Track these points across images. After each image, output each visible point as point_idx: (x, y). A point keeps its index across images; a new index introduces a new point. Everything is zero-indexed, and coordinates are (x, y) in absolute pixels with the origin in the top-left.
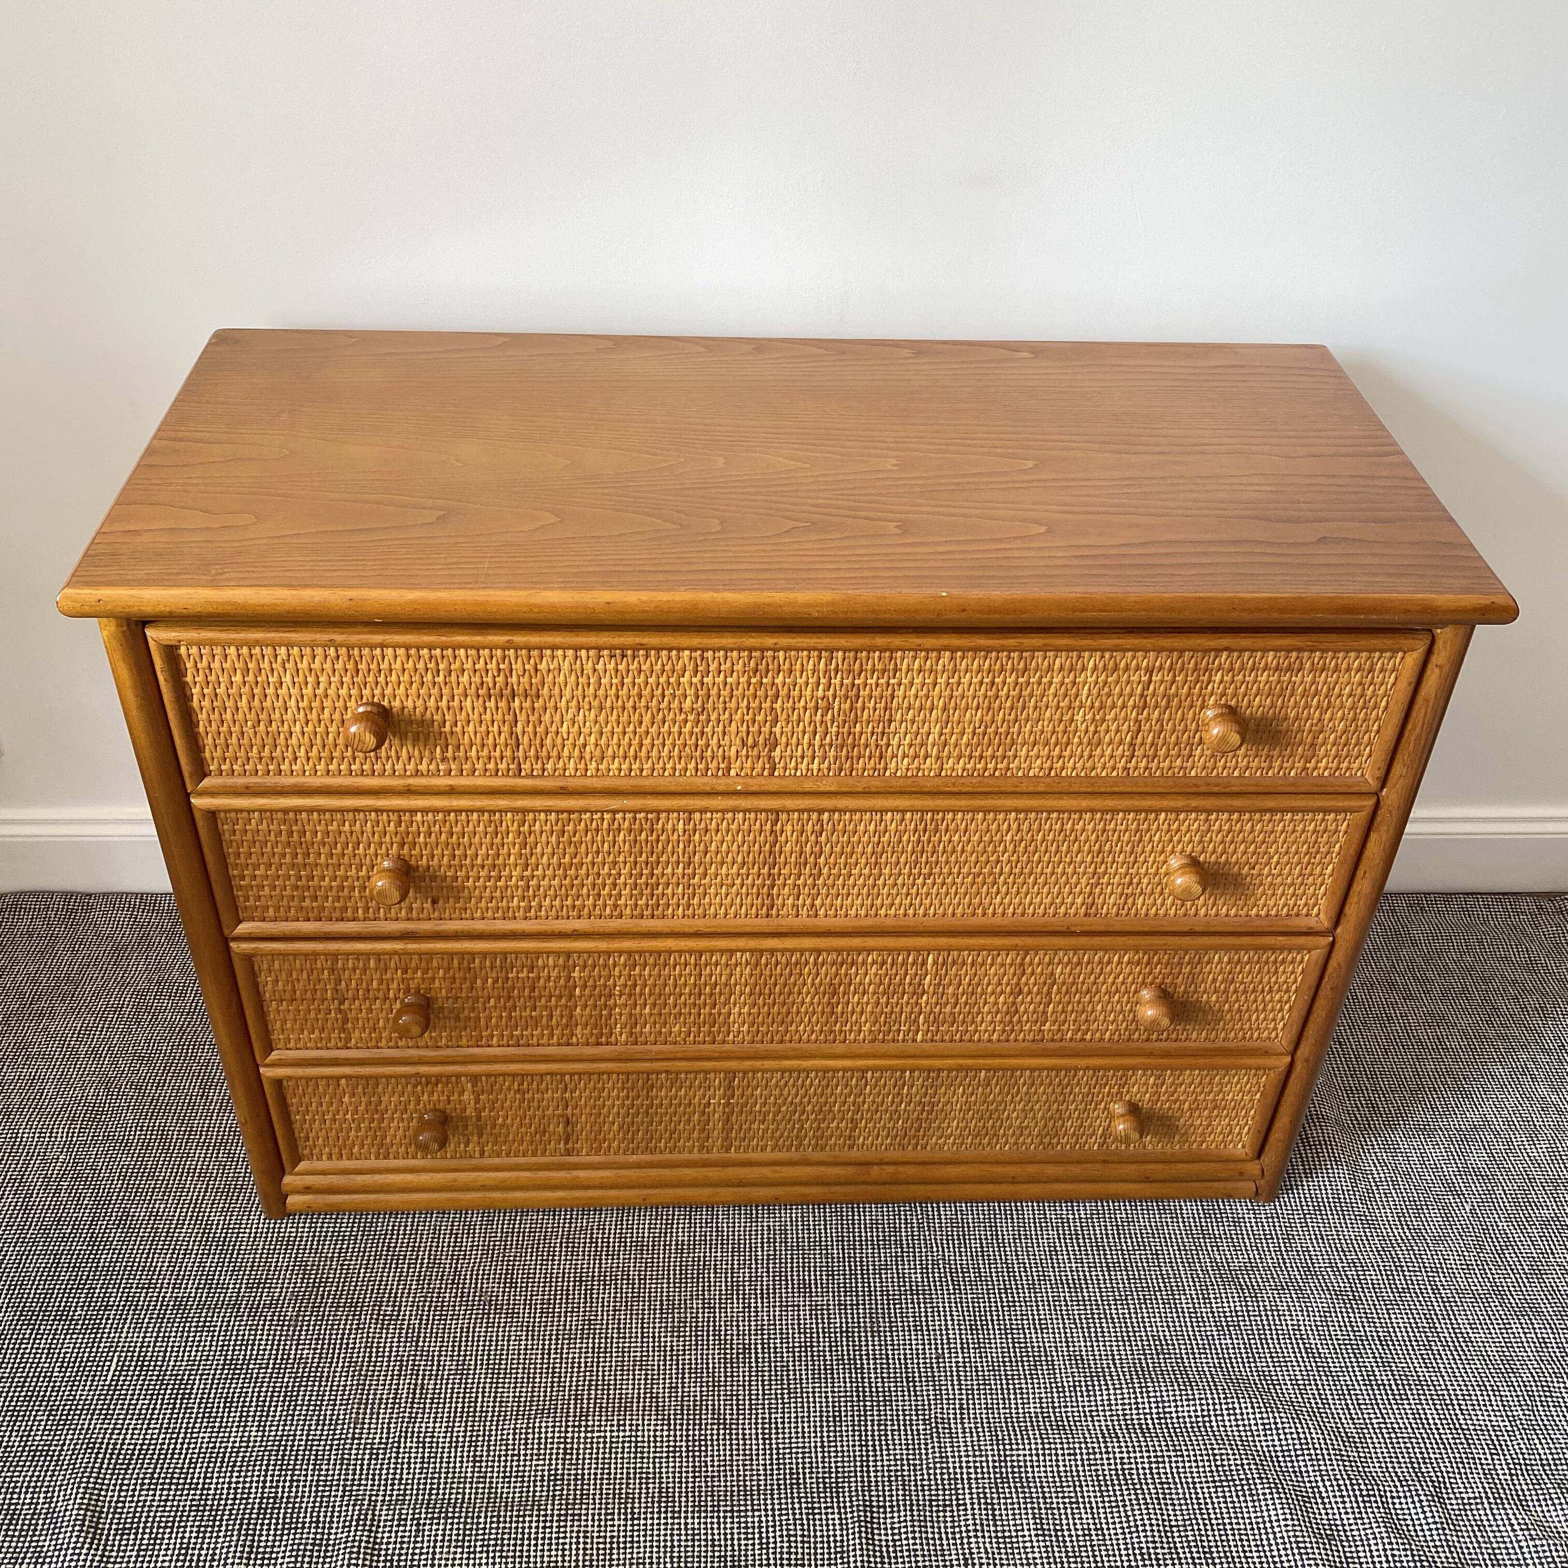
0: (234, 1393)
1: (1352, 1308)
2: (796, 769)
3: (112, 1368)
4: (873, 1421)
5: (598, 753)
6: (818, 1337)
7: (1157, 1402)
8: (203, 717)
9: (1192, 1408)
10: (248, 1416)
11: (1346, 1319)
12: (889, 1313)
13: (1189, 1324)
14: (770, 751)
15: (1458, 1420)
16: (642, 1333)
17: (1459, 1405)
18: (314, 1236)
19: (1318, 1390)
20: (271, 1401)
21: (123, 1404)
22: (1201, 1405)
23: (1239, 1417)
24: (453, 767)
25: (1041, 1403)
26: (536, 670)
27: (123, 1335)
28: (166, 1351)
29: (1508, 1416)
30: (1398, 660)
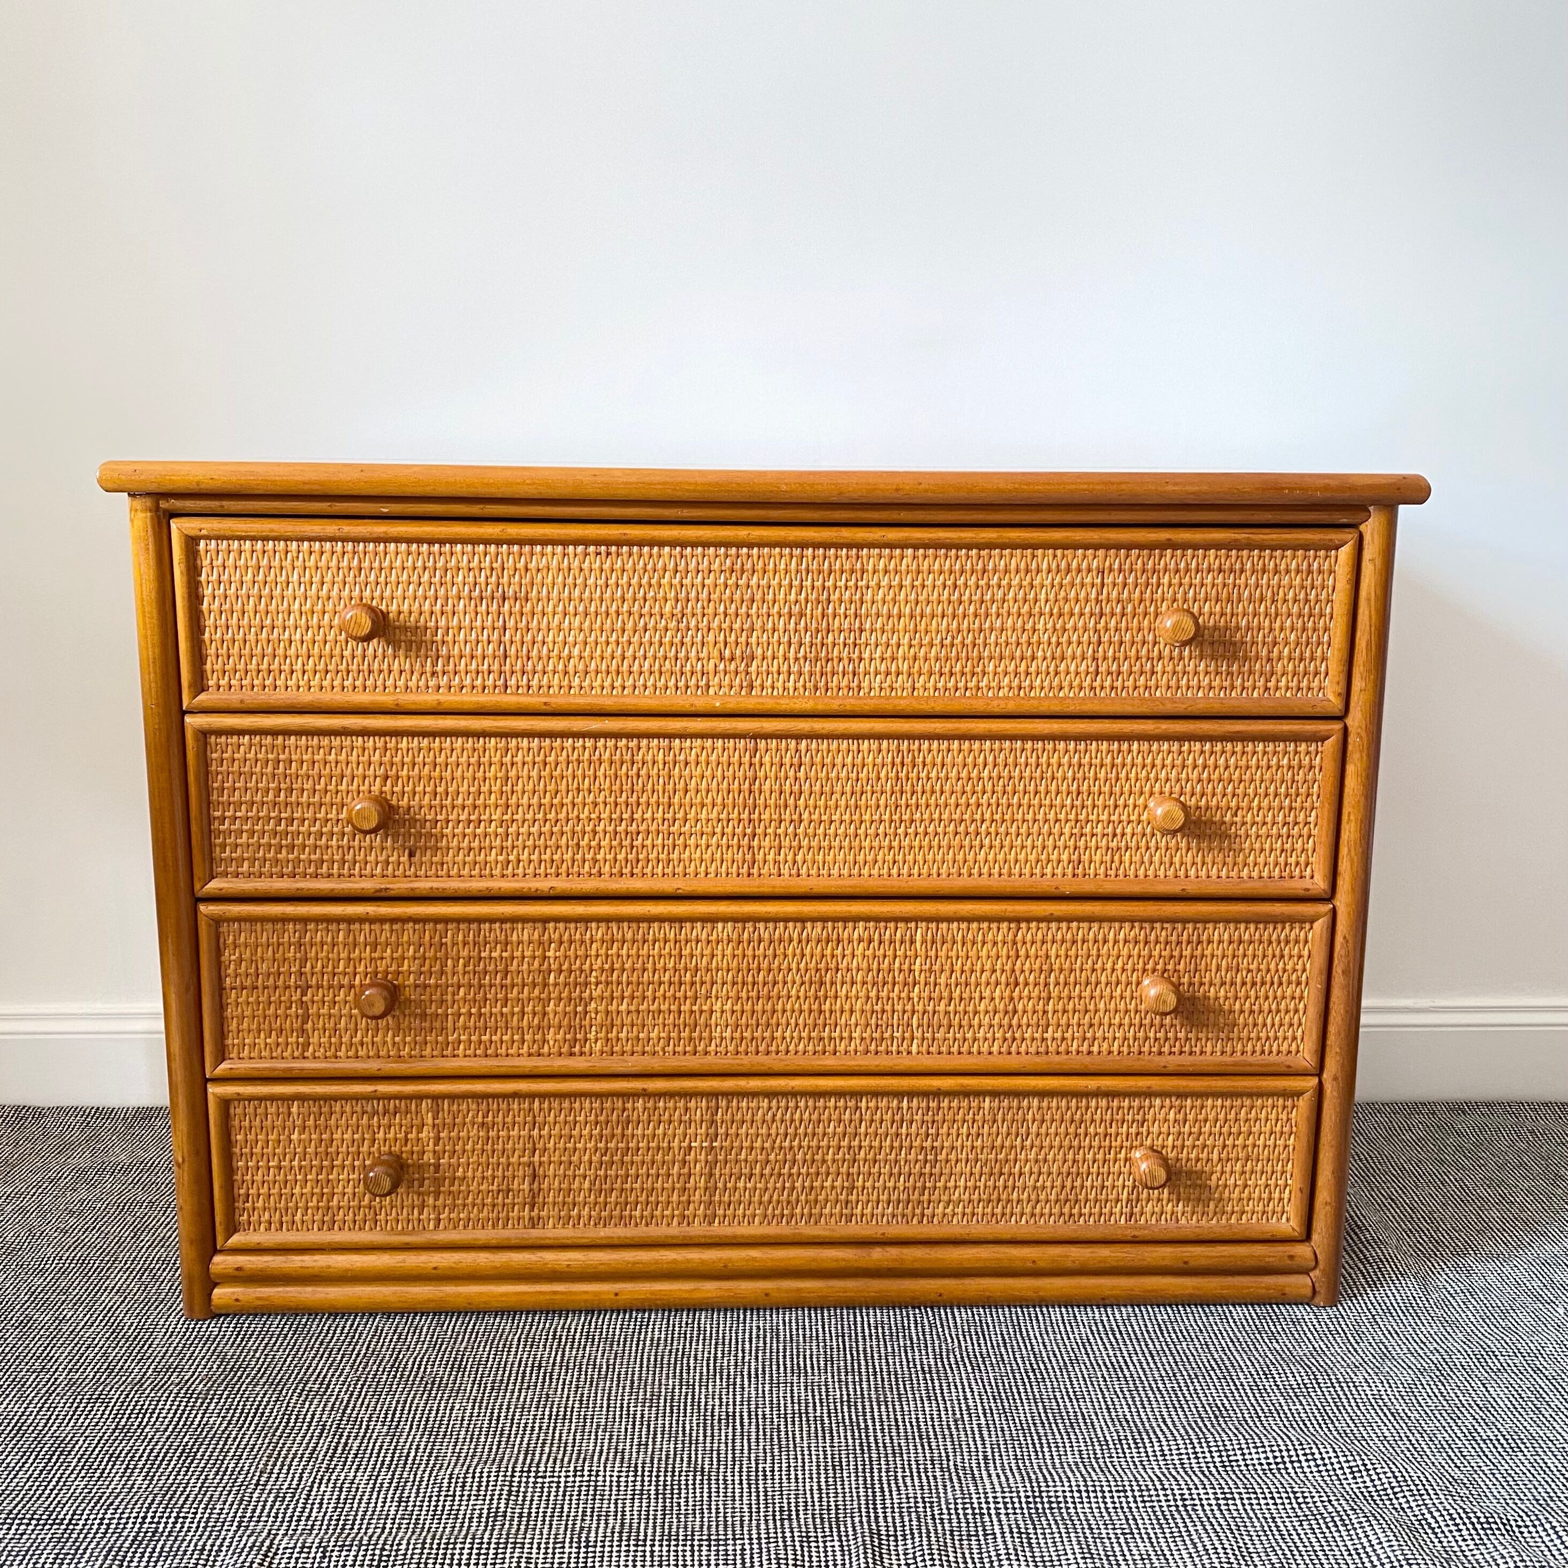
0: (122, 1450)
2: (773, 688)
4: (880, 1468)
5: (581, 667)
6: (815, 1406)
8: (210, 622)
11: (1436, 1391)
12: (898, 1388)
14: (747, 666)
25: (1081, 1454)
26: (527, 570)
28: (50, 1418)
30: (1333, 560)
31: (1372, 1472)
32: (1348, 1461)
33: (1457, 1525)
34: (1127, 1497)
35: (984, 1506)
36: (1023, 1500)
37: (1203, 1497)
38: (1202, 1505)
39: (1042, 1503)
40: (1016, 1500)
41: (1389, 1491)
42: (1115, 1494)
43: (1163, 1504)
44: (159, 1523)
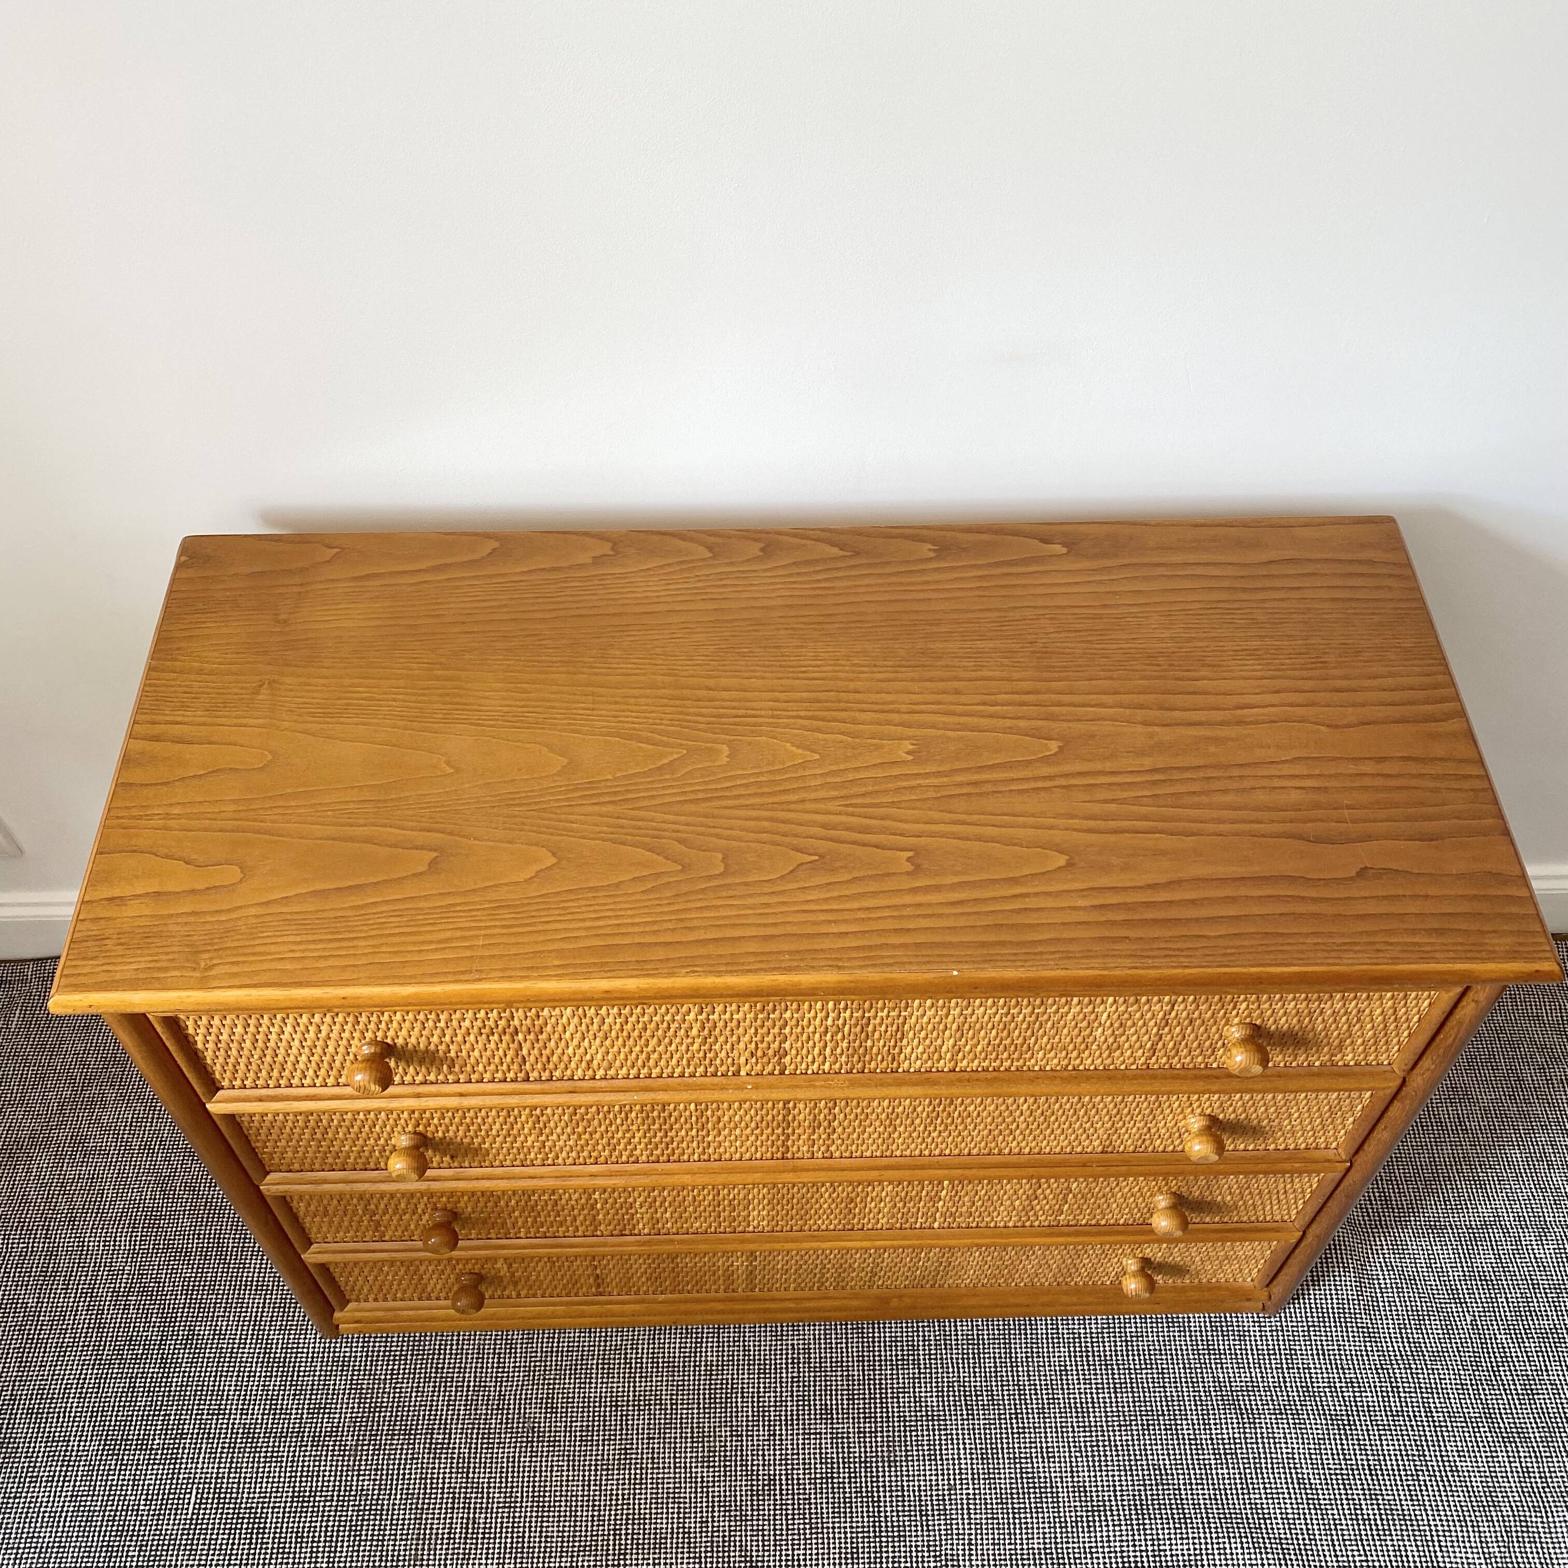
0: (304, 1527)
1: (1346, 1434)
3: (192, 1501)
4: (887, 1557)
6: (839, 1468)
7: (1153, 1540)
9: (1186, 1547)
10: (318, 1552)
11: (1339, 1447)
12: (906, 1441)
13: (1188, 1452)
15: (1436, 1557)
16: (675, 1463)
17: (1439, 1541)
18: (367, 1356)
19: (1306, 1524)
20: (338, 1536)
21: (205, 1539)
22: (1194, 1544)
23: (1229, 1557)
24: (461, 1077)
25: (1044, 1538)
27: (200, 1466)
28: (239, 1483)
29: (1484, 1553)
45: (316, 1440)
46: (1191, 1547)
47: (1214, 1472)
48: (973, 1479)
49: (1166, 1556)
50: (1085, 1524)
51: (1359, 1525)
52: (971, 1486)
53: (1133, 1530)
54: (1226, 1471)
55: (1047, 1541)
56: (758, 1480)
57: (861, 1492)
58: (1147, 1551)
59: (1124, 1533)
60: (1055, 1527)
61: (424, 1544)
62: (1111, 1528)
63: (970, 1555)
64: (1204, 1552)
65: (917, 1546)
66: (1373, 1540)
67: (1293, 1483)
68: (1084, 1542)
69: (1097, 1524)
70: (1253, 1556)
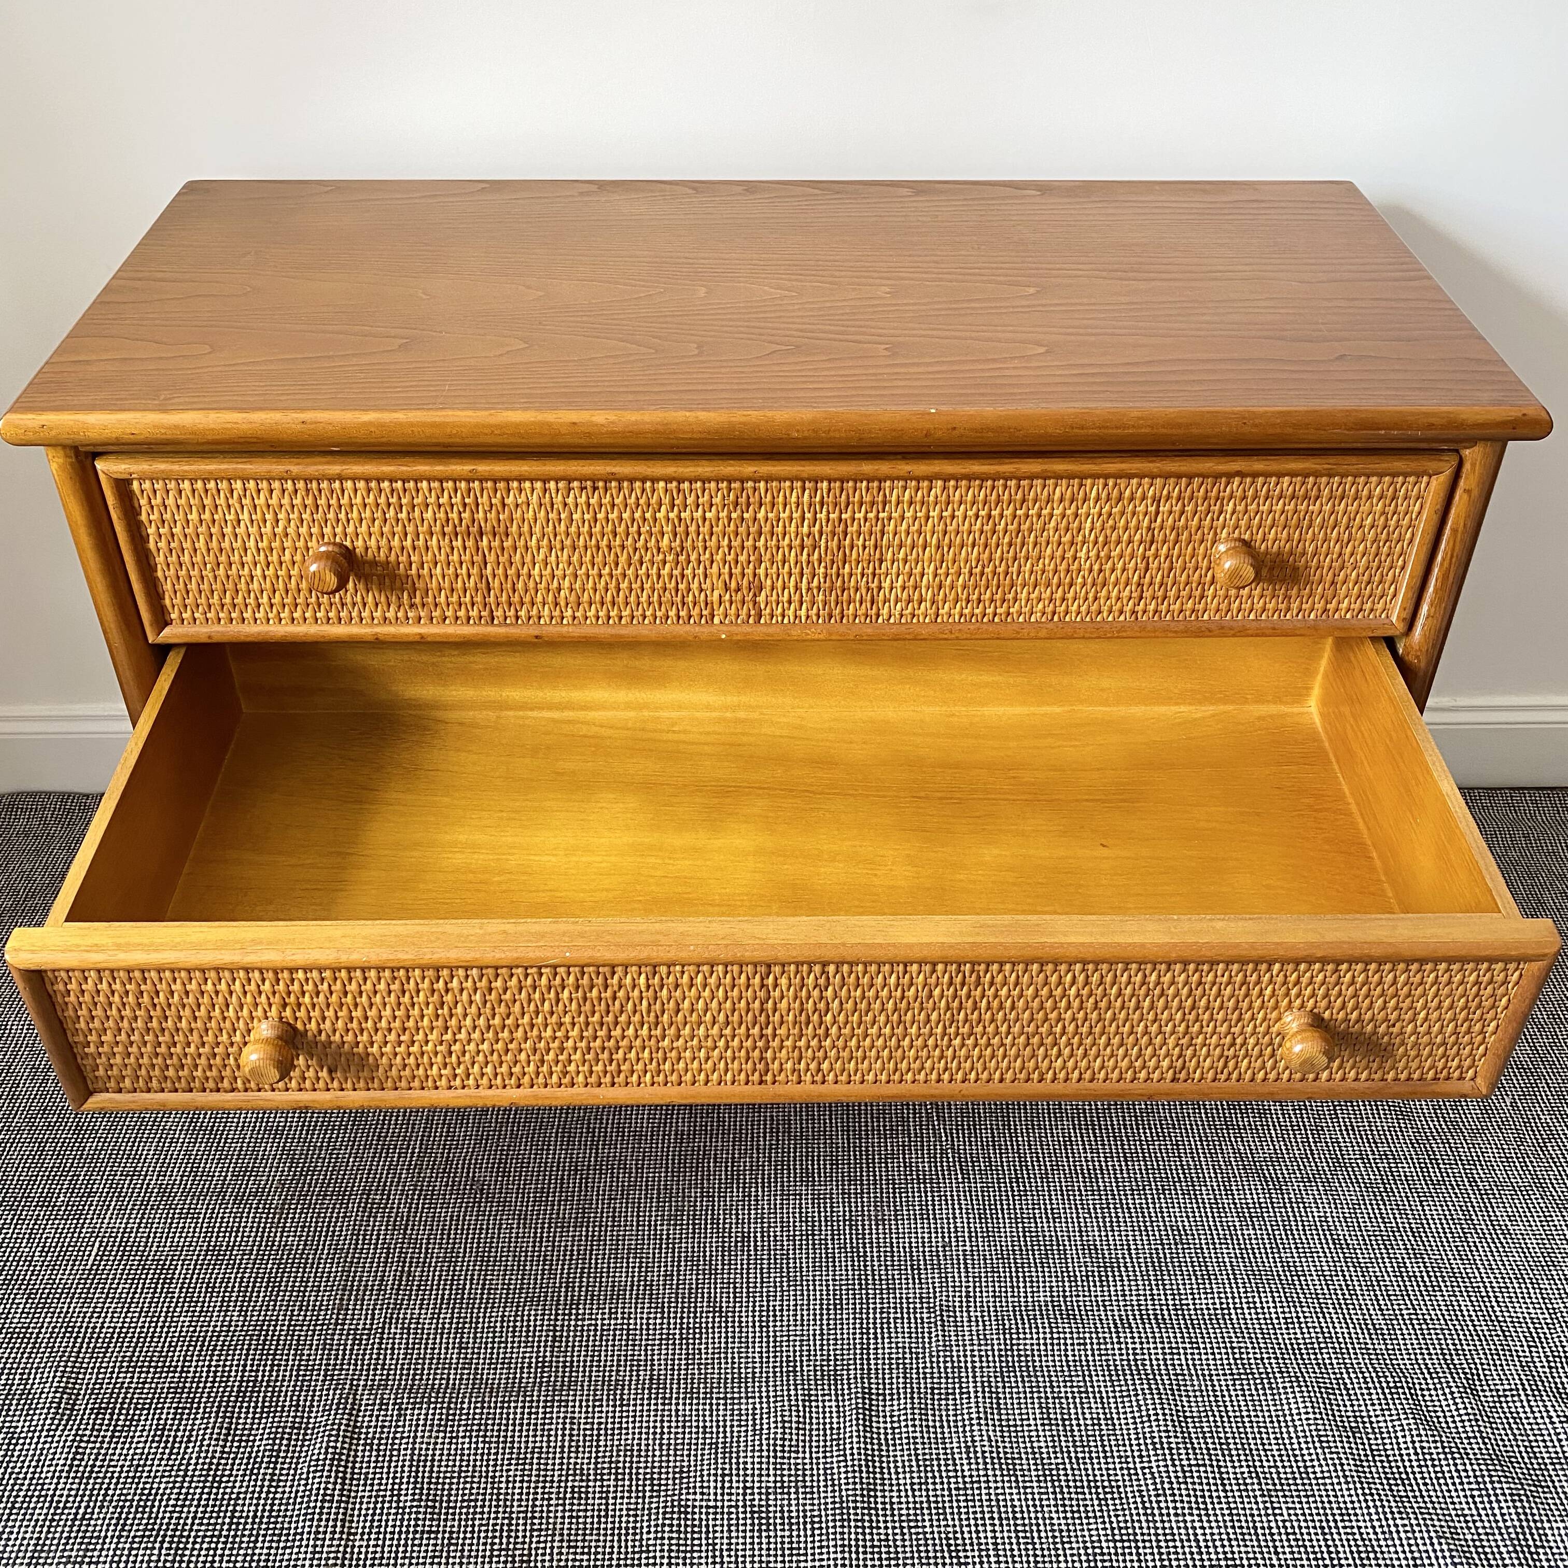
0: (216, 1278)
1: (1382, 1200)
2: (784, 616)
3: (94, 1253)
4: (875, 1309)
5: (572, 598)
6: (820, 1226)
7: (1173, 1294)
8: (160, 559)
9: (1210, 1301)
10: (230, 1301)
11: (1377, 1211)
12: (895, 1202)
13: (1210, 1214)
14: (755, 595)
15: (1494, 1312)
16: (638, 1221)
17: (1496, 1297)
18: (303, 1126)
19: (1345, 1281)
20: (254, 1287)
21: (103, 1288)
22: (1220, 1298)
23: (1259, 1310)
24: (422, 614)
25: (1051, 1292)
26: (504, 505)
27: (106, 1221)
28: (149, 1237)
29: (1547, 1309)
30: (1423, 485)
31: (1303, 1325)
32: (1284, 1312)
33: (1368, 1388)
34: (1086, 1350)
35: (962, 1359)
36: (996, 1353)
37: (1152, 1351)
38: (1151, 1360)
39: (1013, 1356)
40: (990, 1353)
41: (1316, 1346)
42: (1076, 1347)
43: (1117, 1357)
44: (258, 1371)
45: (239, 1199)
46: (1217, 1301)
47: (1239, 1232)
48: (970, 1237)
49: (1189, 1310)
50: (1097, 1279)
51: (1404, 1281)
52: (968, 1243)
53: (1150, 1285)
54: (1252, 1232)
55: (1055, 1294)
56: (730, 1237)
57: (845, 1248)
58: (1167, 1305)
59: (1141, 1287)
60: (1063, 1282)
61: (350, 1295)
62: (1126, 1283)
63: (968, 1307)
64: (1231, 1306)
65: (907, 1298)
66: (1422, 1295)
67: (1327, 1243)
68: (1096, 1296)
69: (1111, 1279)
70: (1287, 1310)
